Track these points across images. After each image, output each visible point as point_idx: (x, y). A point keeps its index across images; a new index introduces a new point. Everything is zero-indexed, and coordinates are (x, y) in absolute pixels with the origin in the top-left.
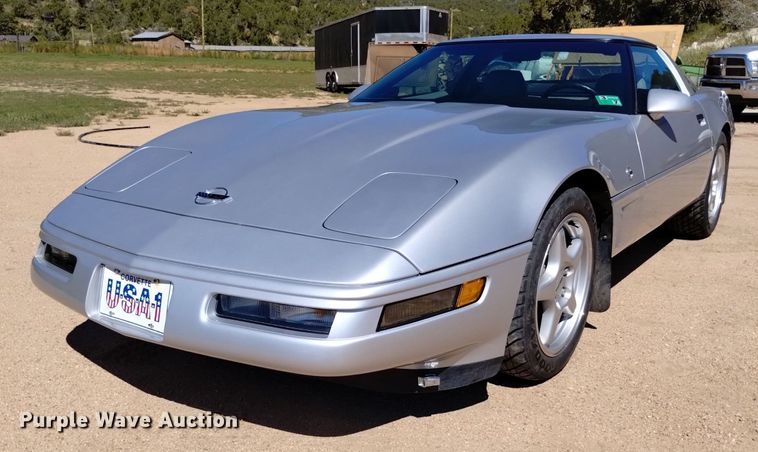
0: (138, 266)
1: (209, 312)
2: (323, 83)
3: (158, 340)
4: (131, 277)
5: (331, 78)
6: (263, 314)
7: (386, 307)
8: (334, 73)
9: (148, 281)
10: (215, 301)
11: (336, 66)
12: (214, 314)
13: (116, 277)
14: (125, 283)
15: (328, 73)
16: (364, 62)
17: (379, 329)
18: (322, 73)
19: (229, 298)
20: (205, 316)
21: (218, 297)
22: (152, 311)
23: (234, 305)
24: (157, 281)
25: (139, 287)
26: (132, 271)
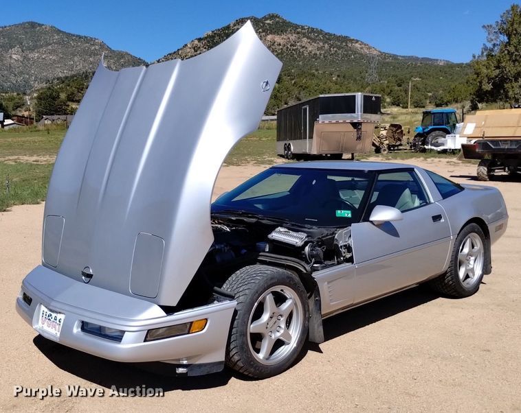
0: (54, 305)
1: (78, 328)
2: (282, 152)
3: (57, 340)
4: (51, 310)
5: (287, 148)
6: (99, 332)
7: (149, 331)
8: (289, 144)
9: (57, 312)
10: (81, 324)
11: (291, 139)
12: (80, 329)
13: (46, 310)
14: (49, 313)
15: (286, 144)
16: (311, 137)
17: (145, 341)
18: (282, 144)
19: (87, 323)
20: (76, 330)
21: (83, 322)
22: (57, 327)
23: (89, 326)
24: (60, 313)
25: (54, 315)
26: (51, 308)
